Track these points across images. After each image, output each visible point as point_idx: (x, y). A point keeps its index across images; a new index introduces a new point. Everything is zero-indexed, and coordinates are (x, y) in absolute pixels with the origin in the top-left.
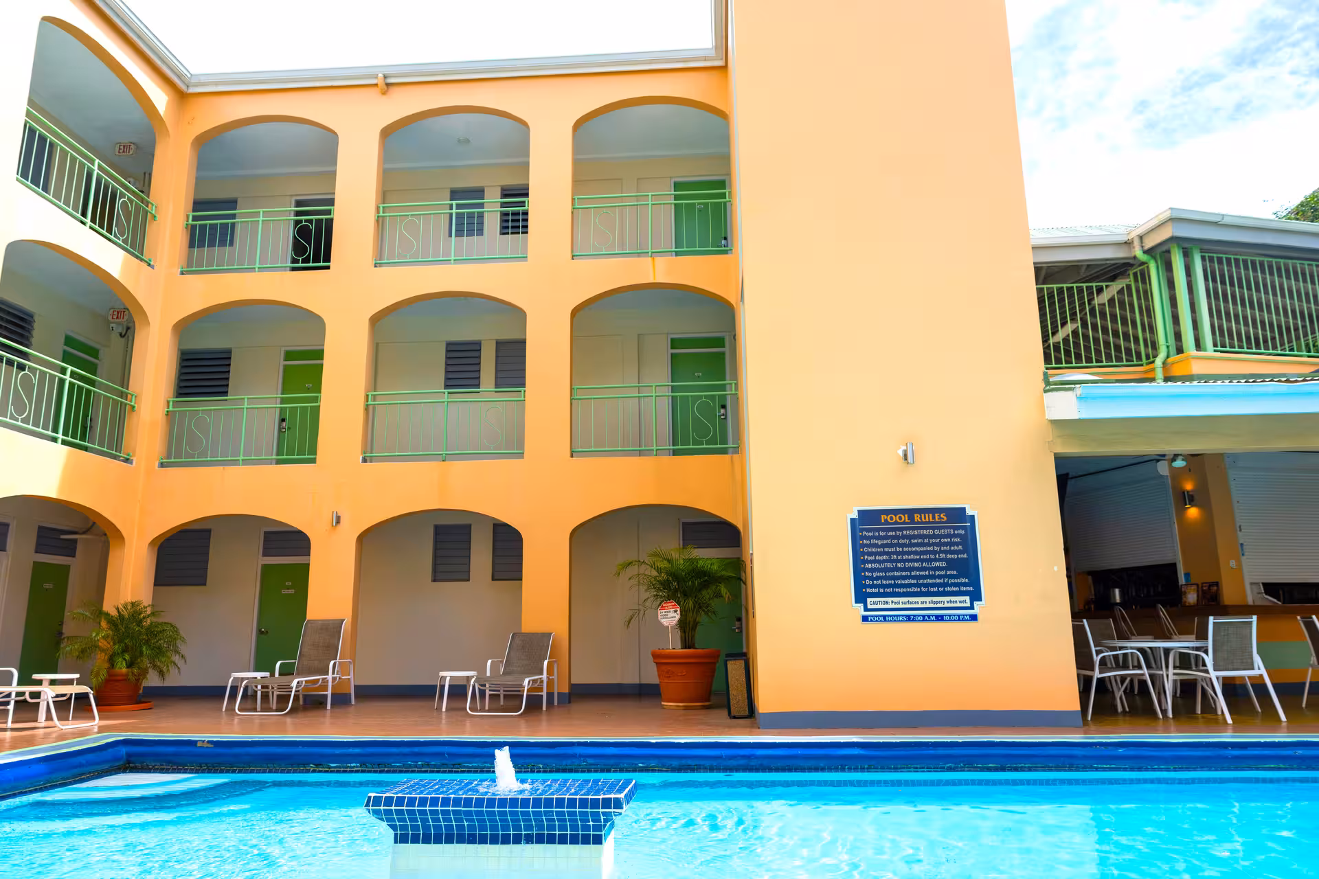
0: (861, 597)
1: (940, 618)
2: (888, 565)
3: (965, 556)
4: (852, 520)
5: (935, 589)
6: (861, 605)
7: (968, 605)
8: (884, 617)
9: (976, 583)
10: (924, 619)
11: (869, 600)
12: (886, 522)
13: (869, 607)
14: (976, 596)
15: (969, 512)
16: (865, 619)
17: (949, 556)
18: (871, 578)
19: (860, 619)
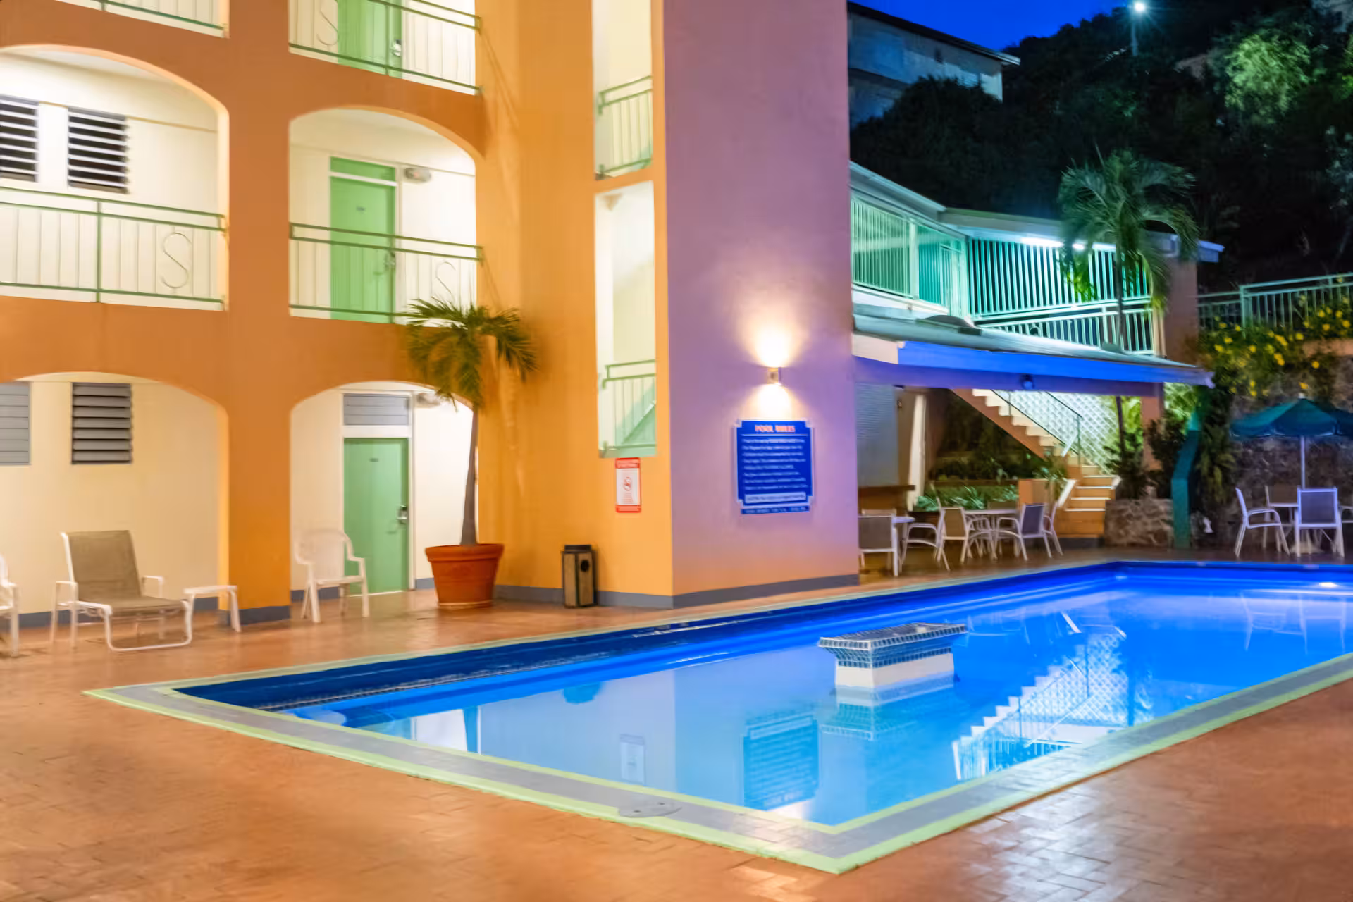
0: (741, 496)
1: (788, 509)
2: (759, 468)
3: (803, 460)
4: (738, 429)
5: (785, 487)
6: (741, 501)
7: (803, 499)
8: (755, 510)
9: (809, 482)
10: (780, 510)
11: (748, 496)
12: (760, 433)
13: (747, 502)
14: (809, 492)
15: (808, 426)
16: (744, 512)
17: (797, 460)
18: (748, 478)
19: (739, 512)
